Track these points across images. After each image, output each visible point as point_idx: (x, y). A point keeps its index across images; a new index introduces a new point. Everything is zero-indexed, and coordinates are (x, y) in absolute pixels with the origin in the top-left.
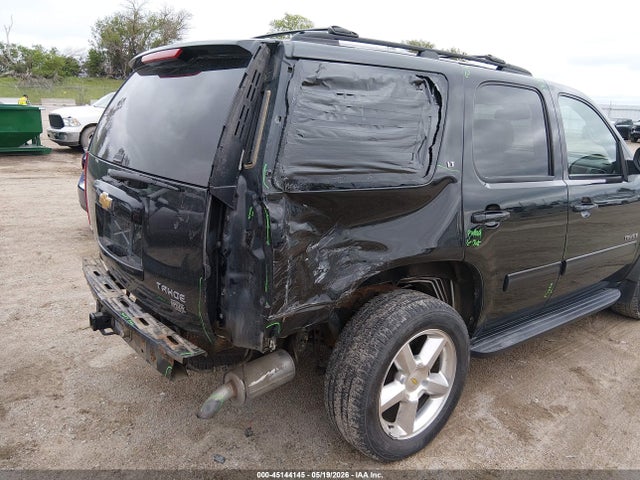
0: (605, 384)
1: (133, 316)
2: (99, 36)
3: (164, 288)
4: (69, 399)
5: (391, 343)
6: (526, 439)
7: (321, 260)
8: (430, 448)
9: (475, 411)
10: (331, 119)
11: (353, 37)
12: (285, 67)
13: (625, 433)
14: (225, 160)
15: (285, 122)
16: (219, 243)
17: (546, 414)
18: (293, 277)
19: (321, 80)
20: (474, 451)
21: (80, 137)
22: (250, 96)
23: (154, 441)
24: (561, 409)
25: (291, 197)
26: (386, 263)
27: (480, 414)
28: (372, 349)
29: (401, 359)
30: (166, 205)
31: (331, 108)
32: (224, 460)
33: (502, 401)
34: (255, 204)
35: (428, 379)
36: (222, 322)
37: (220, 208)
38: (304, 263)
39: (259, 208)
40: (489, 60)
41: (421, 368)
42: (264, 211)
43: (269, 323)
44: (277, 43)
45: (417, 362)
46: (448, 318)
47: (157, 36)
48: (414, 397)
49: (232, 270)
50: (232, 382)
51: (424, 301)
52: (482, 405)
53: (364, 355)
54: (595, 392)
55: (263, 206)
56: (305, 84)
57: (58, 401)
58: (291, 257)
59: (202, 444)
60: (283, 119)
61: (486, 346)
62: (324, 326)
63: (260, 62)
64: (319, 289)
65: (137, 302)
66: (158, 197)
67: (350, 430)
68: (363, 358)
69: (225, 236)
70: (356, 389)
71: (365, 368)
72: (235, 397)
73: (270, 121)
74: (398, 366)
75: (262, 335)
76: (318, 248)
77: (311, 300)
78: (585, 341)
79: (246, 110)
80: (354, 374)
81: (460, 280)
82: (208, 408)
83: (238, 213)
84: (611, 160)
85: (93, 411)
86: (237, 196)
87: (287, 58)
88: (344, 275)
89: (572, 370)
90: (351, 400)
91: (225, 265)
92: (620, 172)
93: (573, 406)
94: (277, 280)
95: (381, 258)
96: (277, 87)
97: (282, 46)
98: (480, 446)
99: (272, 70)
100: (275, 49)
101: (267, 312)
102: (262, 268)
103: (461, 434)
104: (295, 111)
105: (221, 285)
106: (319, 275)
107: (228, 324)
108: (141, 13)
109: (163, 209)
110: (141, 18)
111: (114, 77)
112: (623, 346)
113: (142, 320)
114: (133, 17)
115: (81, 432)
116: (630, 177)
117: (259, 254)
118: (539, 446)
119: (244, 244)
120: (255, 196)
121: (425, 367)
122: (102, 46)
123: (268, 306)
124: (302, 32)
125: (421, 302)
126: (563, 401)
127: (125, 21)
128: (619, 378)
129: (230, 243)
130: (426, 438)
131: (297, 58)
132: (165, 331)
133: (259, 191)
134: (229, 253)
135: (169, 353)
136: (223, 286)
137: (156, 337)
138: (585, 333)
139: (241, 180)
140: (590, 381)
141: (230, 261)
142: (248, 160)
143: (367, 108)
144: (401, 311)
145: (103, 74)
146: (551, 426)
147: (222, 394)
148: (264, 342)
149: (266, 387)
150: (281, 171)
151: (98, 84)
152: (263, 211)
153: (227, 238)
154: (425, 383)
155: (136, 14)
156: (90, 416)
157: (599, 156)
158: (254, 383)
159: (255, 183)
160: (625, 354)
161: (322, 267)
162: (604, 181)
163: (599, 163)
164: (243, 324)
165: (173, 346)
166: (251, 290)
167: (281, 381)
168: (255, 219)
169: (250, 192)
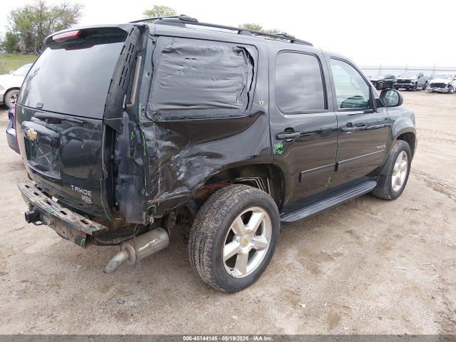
0: (367, 239)
1: (56, 210)
2: (13, 22)
3: (77, 188)
4: (12, 274)
5: (229, 216)
6: (317, 273)
7: (181, 165)
8: (258, 283)
9: (286, 259)
10: (183, 74)
11: (194, 22)
12: (150, 42)
13: (377, 265)
14: (113, 101)
15: (152, 76)
16: (112, 157)
17: (329, 258)
18: (163, 176)
19: (174, 49)
20: (285, 282)
21: (4, 98)
22: (128, 60)
23: (75, 295)
24: (339, 255)
25: (158, 124)
26: (223, 166)
27: (289, 261)
28: (217, 220)
29: (236, 227)
30: (74, 138)
31: (182, 67)
32: (124, 302)
33: (303, 252)
34: (135, 129)
35: (254, 239)
36: (118, 208)
37: (111, 133)
38: (169, 167)
39: (138, 132)
40: (285, 37)
41: (249, 232)
42: (142, 134)
43: (148, 205)
44: (144, 26)
45: (247, 229)
46: (265, 199)
47: (59, 21)
48: (246, 251)
49: (122, 173)
50: (127, 249)
51: (249, 190)
52: (290, 256)
53: (212, 225)
54: (360, 244)
55: (141, 131)
56: (164, 52)
57: (4, 276)
58: (160, 163)
59: (108, 294)
60: (150, 74)
61: (291, 218)
62: (185, 208)
63: (133, 38)
64: (180, 184)
65: (58, 202)
66: (68, 133)
67: (205, 272)
68: (211, 227)
69: (116, 151)
70: (208, 246)
71: (213, 233)
72: (129, 258)
73: (142, 75)
74: (235, 232)
75: (144, 213)
76: (178, 157)
77: (176, 190)
78: (356, 215)
79: (125, 69)
80: (206, 237)
81: (272, 177)
82: (111, 266)
83: (124, 136)
84: (366, 99)
85: (30, 280)
86: (122, 125)
87: (151, 35)
88: (196, 174)
89: (346, 232)
90: (205, 253)
91: (117, 170)
92: (372, 107)
93: (346, 252)
94: (152, 178)
95: (220, 163)
96: (145, 54)
97: (148, 28)
98: (288, 279)
99: (142, 43)
100: (143, 29)
101: (147, 199)
102: (142, 171)
103: (277, 273)
104: (159, 70)
105: (116, 184)
106: (180, 175)
107: (122, 208)
108: (46, 5)
109: (73, 141)
110: (46, 8)
111: (27, 53)
112: (379, 216)
113: (62, 212)
114: (39, 8)
115: (23, 294)
116: (378, 109)
117: (140, 161)
118: (325, 277)
119: (129, 156)
120: (135, 124)
121: (252, 231)
122: (16, 30)
123: (147, 194)
124: (161, 19)
125: (247, 191)
126: (340, 250)
127: (34, 11)
128: (375, 235)
129: (121, 155)
130: (255, 276)
131: (158, 36)
132: (79, 218)
133: (137, 121)
134: (119, 162)
135: (83, 229)
136: (117, 184)
137: (73, 221)
138: (356, 210)
139: (125, 114)
140: (358, 238)
141: (121, 167)
142: (129, 102)
143: (206, 67)
144: (235, 197)
145: (18, 51)
146: (332, 265)
147: (120, 257)
148: (146, 218)
149: (150, 252)
150: (151, 108)
151: (15, 59)
152: (140, 133)
153: (117, 152)
154: (253, 241)
155: (42, 6)
156: (28, 284)
157: (358, 97)
158: (141, 249)
159: (134, 116)
160: (380, 221)
161: (182, 169)
162: (362, 112)
163: (359, 102)
164: (131, 207)
165: (85, 226)
166: (136, 185)
167: (160, 247)
168: (135, 139)
169: (131, 122)
